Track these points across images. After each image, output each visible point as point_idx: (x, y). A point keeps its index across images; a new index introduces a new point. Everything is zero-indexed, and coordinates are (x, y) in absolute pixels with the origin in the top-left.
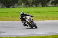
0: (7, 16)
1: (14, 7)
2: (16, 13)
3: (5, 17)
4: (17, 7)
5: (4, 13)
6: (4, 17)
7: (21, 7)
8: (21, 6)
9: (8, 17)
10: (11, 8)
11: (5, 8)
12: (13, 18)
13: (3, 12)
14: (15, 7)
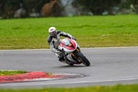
0: (94, 36)
1: (110, 14)
2: (117, 27)
3: (91, 38)
4: (119, 13)
5: (86, 28)
6: (86, 38)
7: (128, 14)
8: (128, 11)
9: (96, 38)
10: (106, 15)
11: (90, 15)
12: (109, 40)
13: (86, 26)
14: (114, 13)
